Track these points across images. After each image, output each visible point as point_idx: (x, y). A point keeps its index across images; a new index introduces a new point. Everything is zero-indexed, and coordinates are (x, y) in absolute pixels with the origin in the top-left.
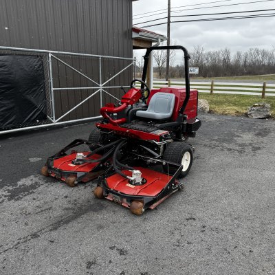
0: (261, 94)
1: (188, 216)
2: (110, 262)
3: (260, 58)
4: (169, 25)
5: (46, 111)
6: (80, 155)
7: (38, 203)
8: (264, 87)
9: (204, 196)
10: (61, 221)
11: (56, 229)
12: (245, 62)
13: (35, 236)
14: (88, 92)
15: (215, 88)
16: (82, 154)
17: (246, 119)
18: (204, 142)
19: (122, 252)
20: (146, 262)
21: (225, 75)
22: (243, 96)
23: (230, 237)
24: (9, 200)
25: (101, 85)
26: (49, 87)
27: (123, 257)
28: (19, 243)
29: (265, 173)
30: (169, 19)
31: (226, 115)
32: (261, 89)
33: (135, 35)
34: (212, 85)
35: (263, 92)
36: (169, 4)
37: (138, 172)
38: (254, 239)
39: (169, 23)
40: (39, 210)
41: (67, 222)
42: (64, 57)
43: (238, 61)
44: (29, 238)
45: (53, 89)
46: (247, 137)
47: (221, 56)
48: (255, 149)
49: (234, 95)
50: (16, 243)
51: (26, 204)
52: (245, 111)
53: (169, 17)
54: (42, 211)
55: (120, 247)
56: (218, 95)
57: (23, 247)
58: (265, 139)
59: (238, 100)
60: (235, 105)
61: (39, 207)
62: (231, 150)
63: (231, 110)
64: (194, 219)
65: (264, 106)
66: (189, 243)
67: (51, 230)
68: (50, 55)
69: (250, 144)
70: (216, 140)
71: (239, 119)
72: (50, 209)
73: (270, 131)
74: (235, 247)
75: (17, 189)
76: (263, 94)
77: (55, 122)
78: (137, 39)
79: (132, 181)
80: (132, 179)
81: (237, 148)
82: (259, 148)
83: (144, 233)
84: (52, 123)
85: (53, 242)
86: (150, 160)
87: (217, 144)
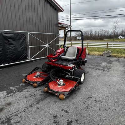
0: (106, 47)
1: (89, 96)
2: (62, 116)
3: (104, 33)
4: (70, 21)
5: (27, 55)
6: (38, 73)
7: (29, 93)
8: (107, 44)
9: (93, 88)
10: (40, 100)
11: (38, 103)
12: (98, 34)
13: (31, 106)
14: (42, 48)
15: (89, 45)
16: (39, 73)
17: (103, 57)
18: (89, 67)
19: (66, 112)
20: (76, 115)
21: (91, 40)
22: (100, 48)
23: (106, 104)
24: (18, 92)
25: (47, 44)
26: (28, 46)
27: (67, 114)
28: (25, 109)
29: (114, 78)
30: (70, 19)
31: (95, 55)
32: (106, 45)
33: (59, 25)
34: (88, 44)
35: (107, 46)
36: (70, 13)
37: (62, 80)
38: (116, 105)
39: (70, 20)
40: (30, 95)
41: (42, 100)
42: (33, 34)
43: (95, 34)
44: (29, 107)
45: (29, 47)
46: (105, 64)
47: (89, 32)
48: (108, 69)
49: (96, 48)
50: (24, 109)
51: (25, 93)
52: (102, 54)
53: (70, 18)
54: (32, 96)
55: (65, 110)
56: (90, 47)
57: (27, 111)
58: (111, 65)
59: (98, 50)
60: (97, 51)
61: (30, 94)
62: (100, 69)
63: (96, 53)
64: (91, 97)
65: (109, 52)
66: (91, 107)
67: (37, 104)
68: (28, 33)
69: (106, 67)
70: (94, 66)
71: (100, 57)
72: (35, 95)
73: (112, 62)
74: (109, 108)
75: (20, 87)
76: (107, 47)
77: (30, 59)
78: (60, 27)
79: (59, 84)
80: (59, 83)
81: (102, 69)
82: (110, 68)
83: (73, 104)
84: (29, 60)
85: (38, 108)
86: (67, 76)
87: (94, 67)
